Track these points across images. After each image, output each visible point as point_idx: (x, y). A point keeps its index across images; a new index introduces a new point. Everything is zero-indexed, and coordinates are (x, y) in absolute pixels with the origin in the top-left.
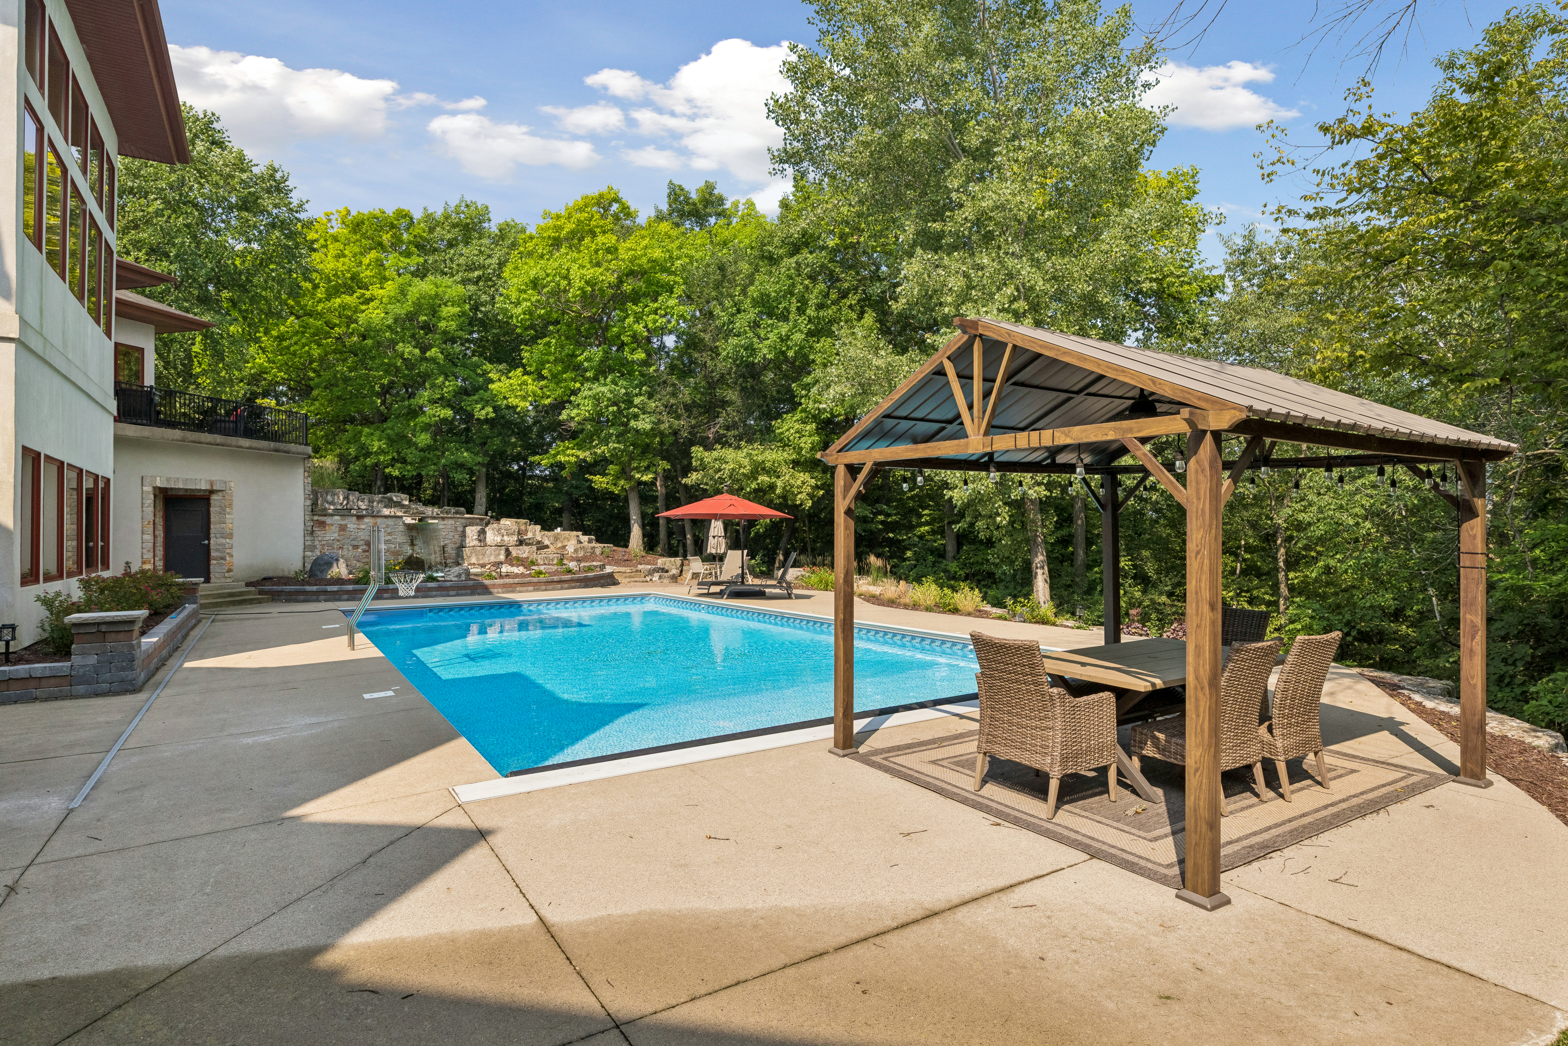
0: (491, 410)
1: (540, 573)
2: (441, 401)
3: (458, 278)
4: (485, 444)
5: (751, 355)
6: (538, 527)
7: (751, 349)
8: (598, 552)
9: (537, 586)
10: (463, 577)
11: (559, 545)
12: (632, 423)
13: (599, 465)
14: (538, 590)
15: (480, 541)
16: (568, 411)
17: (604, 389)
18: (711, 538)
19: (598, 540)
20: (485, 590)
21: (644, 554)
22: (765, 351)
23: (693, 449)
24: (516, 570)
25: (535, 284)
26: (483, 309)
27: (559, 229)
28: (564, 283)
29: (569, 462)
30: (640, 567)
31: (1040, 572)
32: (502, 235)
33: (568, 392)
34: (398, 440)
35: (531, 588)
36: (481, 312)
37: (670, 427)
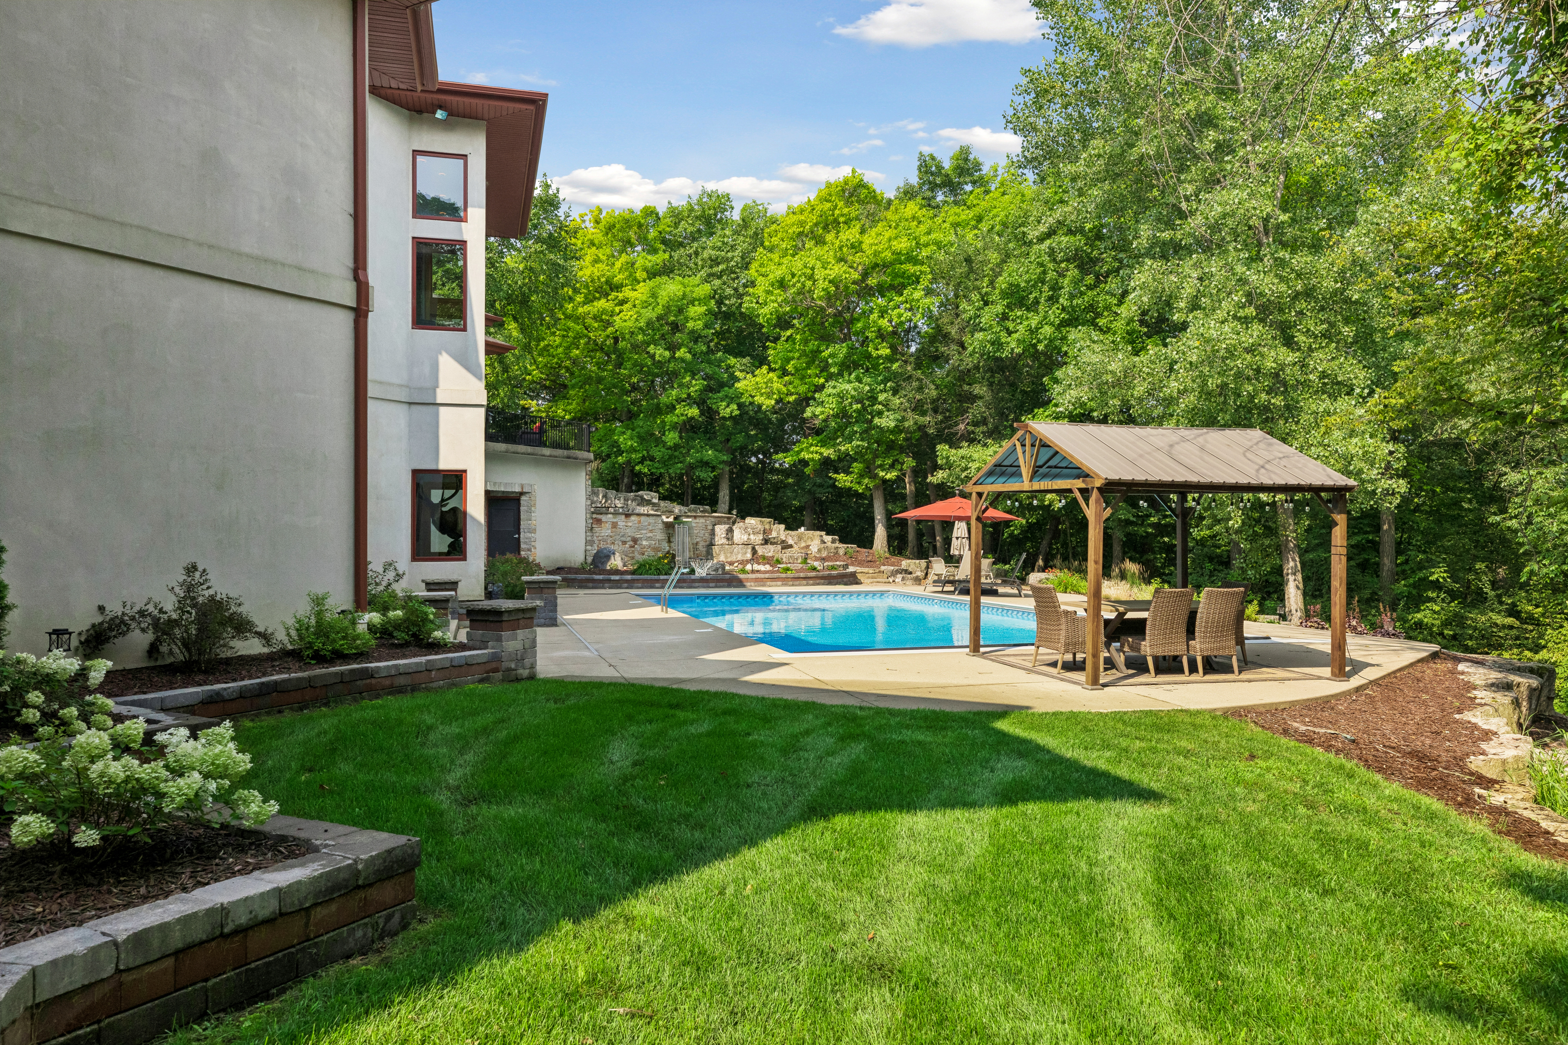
0: (735, 407)
1: (788, 569)
2: (689, 400)
3: (703, 273)
4: (728, 440)
5: (998, 350)
6: (782, 527)
7: (997, 344)
8: (841, 552)
9: (785, 581)
10: (720, 572)
11: (803, 544)
12: (877, 421)
13: (842, 463)
14: (786, 585)
15: (728, 539)
16: (813, 408)
17: (848, 387)
18: (954, 540)
19: (842, 541)
20: (740, 583)
21: (887, 555)
22: (1013, 345)
23: (939, 447)
24: (762, 568)
25: (782, 284)
26: (727, 302)
27: (802, 224)
28: (809, 283)
29: (813, 460)
30: (883, 568)
31: (1291, 578)
32: (745, 223)
33: (813, 388)
34: (648, 438)
35: (779, 583)
36: (726, 305)
37: (916, 423)
